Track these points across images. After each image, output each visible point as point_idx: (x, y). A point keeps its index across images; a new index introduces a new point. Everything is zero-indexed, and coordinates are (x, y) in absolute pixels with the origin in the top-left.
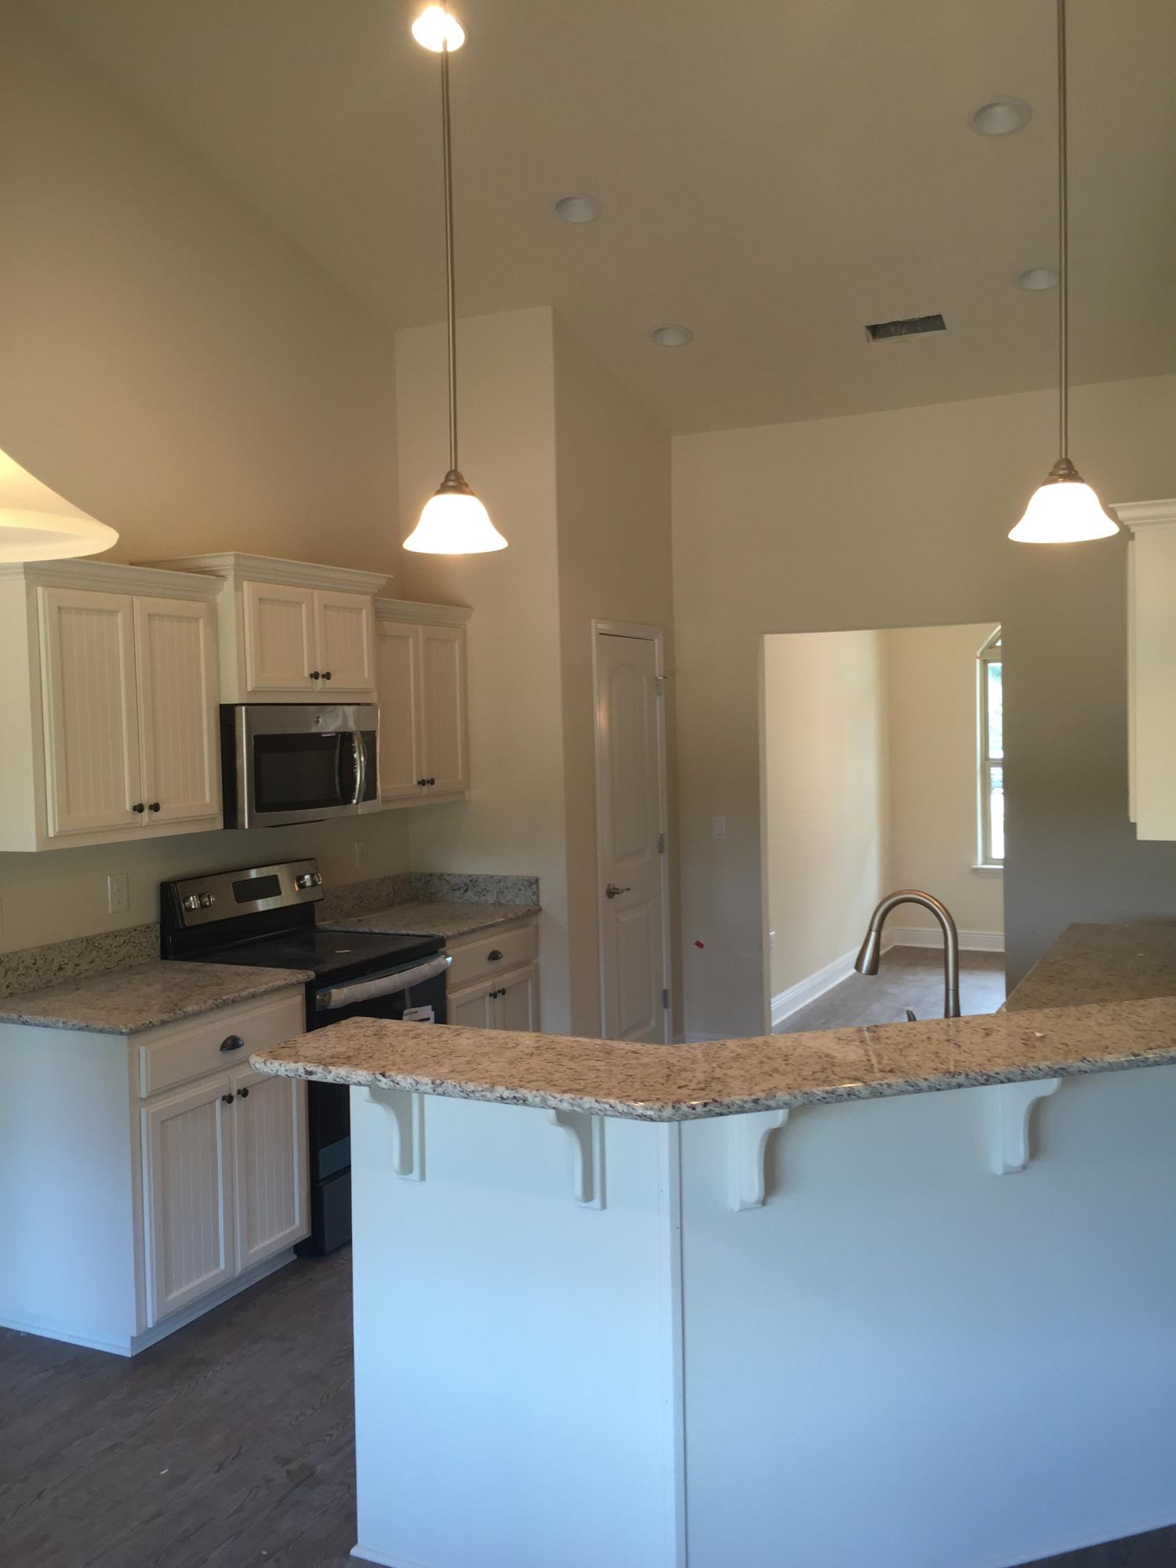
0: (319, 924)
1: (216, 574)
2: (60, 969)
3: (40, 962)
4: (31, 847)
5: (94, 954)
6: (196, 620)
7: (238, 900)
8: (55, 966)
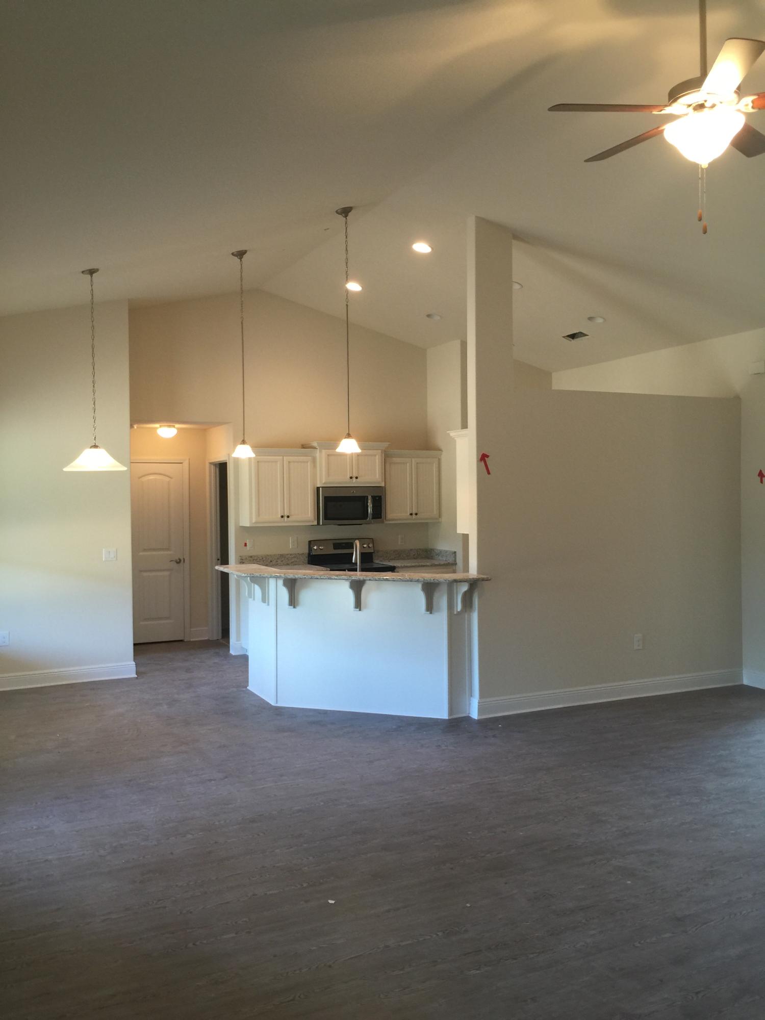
0: (374, 561)
1: (315, 448)
2: (271, 561)
3: (264, 559)
4: (248, 525)
5: (283, 559)
6: (307, 462)
7: (334, 549)
8: (269, 561)
